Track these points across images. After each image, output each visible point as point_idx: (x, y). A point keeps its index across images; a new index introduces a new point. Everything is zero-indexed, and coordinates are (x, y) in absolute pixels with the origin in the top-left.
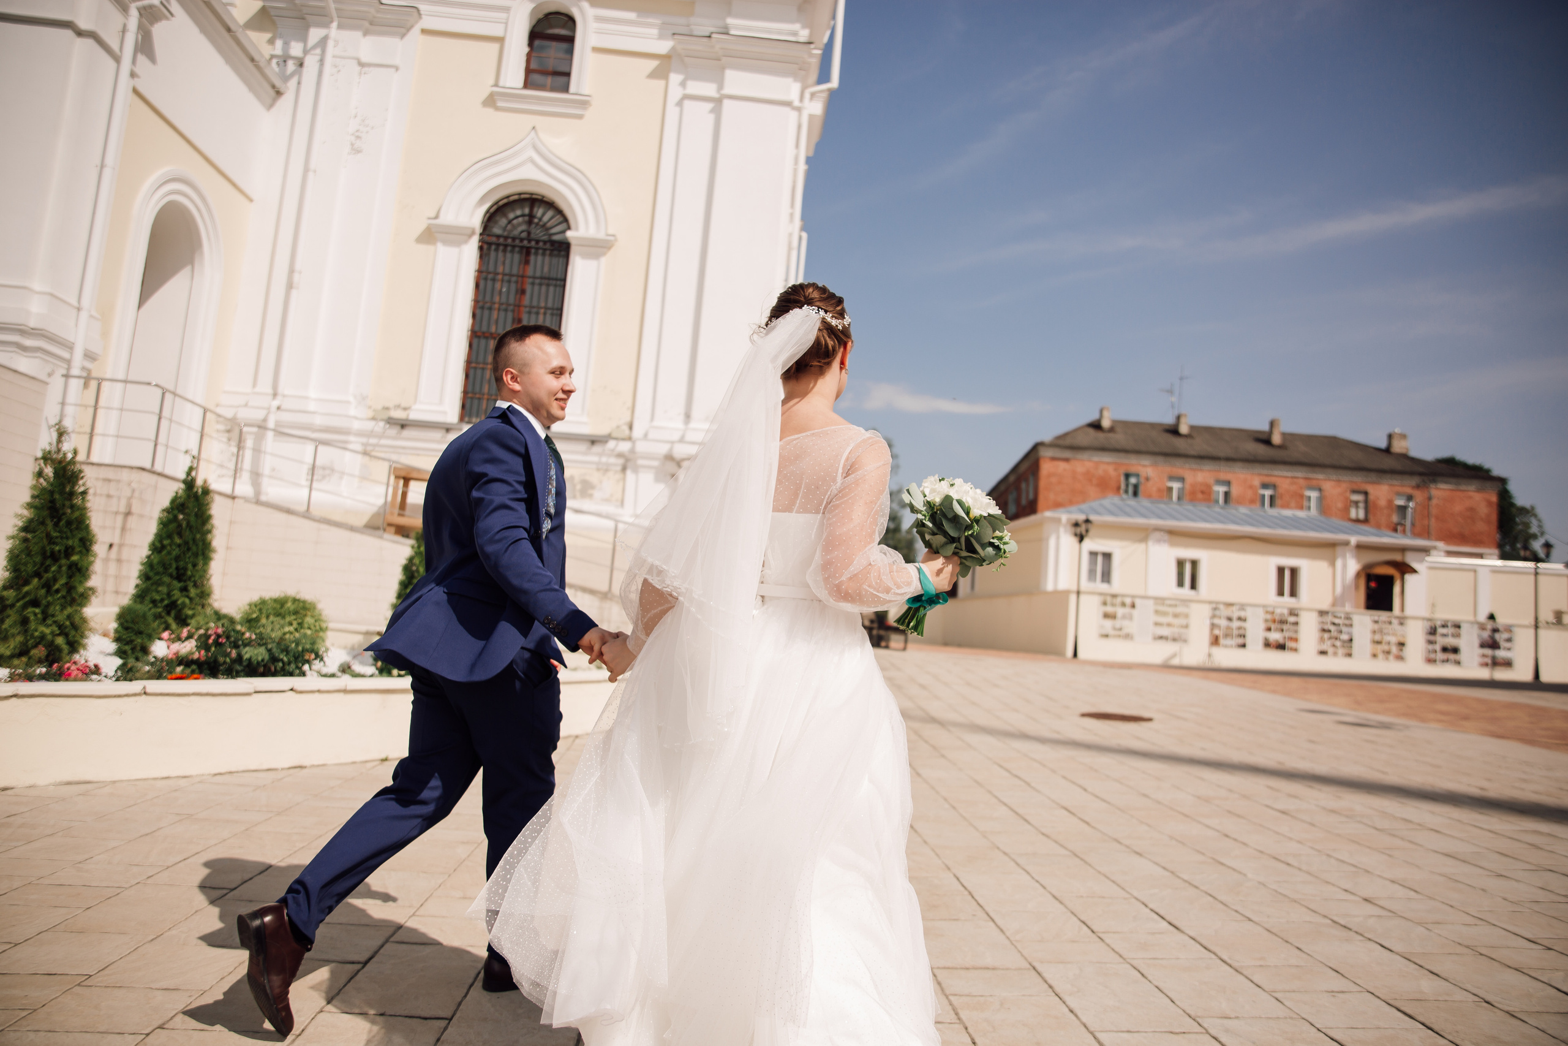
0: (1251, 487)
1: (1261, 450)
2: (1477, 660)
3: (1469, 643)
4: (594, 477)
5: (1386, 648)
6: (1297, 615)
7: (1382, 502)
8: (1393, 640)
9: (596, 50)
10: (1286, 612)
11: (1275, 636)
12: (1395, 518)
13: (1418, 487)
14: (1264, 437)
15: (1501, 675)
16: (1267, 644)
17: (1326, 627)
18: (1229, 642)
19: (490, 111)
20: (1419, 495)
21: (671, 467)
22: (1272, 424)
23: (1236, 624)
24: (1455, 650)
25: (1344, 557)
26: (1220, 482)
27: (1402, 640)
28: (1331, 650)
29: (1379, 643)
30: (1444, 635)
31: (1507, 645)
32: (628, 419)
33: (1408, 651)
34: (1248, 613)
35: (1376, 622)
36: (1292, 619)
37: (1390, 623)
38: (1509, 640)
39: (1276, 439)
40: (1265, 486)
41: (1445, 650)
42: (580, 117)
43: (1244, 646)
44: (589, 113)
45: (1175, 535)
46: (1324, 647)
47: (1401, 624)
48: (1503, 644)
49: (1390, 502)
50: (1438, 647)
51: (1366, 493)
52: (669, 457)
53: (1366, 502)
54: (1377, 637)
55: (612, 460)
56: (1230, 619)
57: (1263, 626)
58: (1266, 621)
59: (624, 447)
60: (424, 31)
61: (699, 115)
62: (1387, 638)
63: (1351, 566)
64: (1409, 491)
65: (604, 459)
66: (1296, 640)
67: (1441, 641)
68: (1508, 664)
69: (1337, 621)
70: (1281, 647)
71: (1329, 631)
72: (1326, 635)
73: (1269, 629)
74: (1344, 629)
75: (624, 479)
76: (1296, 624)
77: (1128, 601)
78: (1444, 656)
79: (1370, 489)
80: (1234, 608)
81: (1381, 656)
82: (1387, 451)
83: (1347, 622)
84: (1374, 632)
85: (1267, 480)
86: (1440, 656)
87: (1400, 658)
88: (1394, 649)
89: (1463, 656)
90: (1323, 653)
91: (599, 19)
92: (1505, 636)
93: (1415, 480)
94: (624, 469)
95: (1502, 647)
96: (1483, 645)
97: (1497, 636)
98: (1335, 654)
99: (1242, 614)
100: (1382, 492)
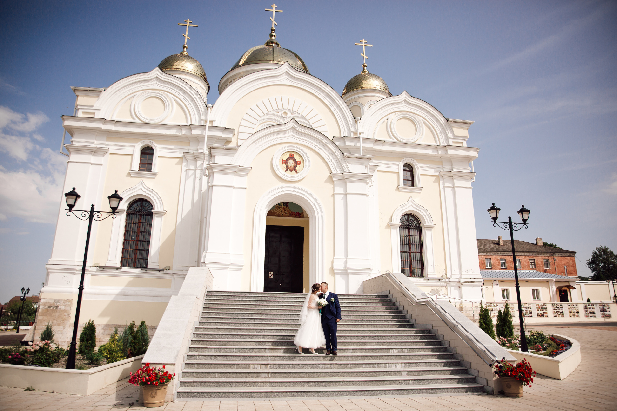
0: (497, 260)
1: (497, 247)
2: (601, 315)
3: (597, 310)
4: (439, 289)
5: (574, 313)
6: (546, 305)
7: (540, 263)
8: (575, 311)
9: (421, 175)
10: (542, 304)
11: (540, 312)
12: (544, 268)
13: (550, 256)
14: (497, 242)
15: (608, 320)
16: (538, 315)
17: (555, 308)
18: (527, 315)
19: (398, 192)
20: (551, 260)
21: (460, 285)
22: (499, 238)
23: (528, 309)
24: (594, 313)
25: (552, 286)
26: (487, 259)
27: (578, 311)
28: (557, 316)
29: (571, 312)
30: (589, 308)
31: (609, 310)
32: (445, 273)
33: (580, 314)
34: (532, 306)
35: (569, 306)
36: (544, 307)
37: (573, 306)
38: (608, 308)
39: (501, 243)
40: (501, 259)
41: (590, 313)
42: (420, 193)
43: (532, 316)
44: (422, 192)
45: (500, 281)
46: (555, 315)
47: (577, 306)
48: (607, 310)
49: (542, 262)
50: (588, 312)
51: (534, 260)
52: (459, 282)
53: (534, 262)
54: (570, 310)
55: (444, 284)
56: (526, 308)
57: (536, 310)
58: (537, 307)
59: (447, 280)
60: (378, 171)
61: (449, 191)
62: (573, 310)
63: (554, 288)
64: (547, 258)
65: (441, 284)
66: (547, 313)
67: (589, 310)
68: (610, 316)
69: (558, 306)
70: (543, 316)
71: (556, 309)
72: (555, 311)
73: (538, 310)
74: (561, 309)
75: (447, 289)
76: (546, 308)
77: (495, 304)
78: (591, 315)
79: (535, 258)
80: (527, 304)
81: (572, 316)
82: (536, 244)
83: (561, 306)
84: (569, 309)
85: (502, 257)
86: (590, 315)
87: (578, 316)
88: (576, 314)
89: (596, 314)
90: (555, 317)
91: (421, 167)
92: (607, 307)
93: (549, 254)
94: (447, 286)
95: (607, 311)
96: (601, 311)
97: (605, 307)
98: (559, 317)
99: (530, 306)
100: (539, 259)
